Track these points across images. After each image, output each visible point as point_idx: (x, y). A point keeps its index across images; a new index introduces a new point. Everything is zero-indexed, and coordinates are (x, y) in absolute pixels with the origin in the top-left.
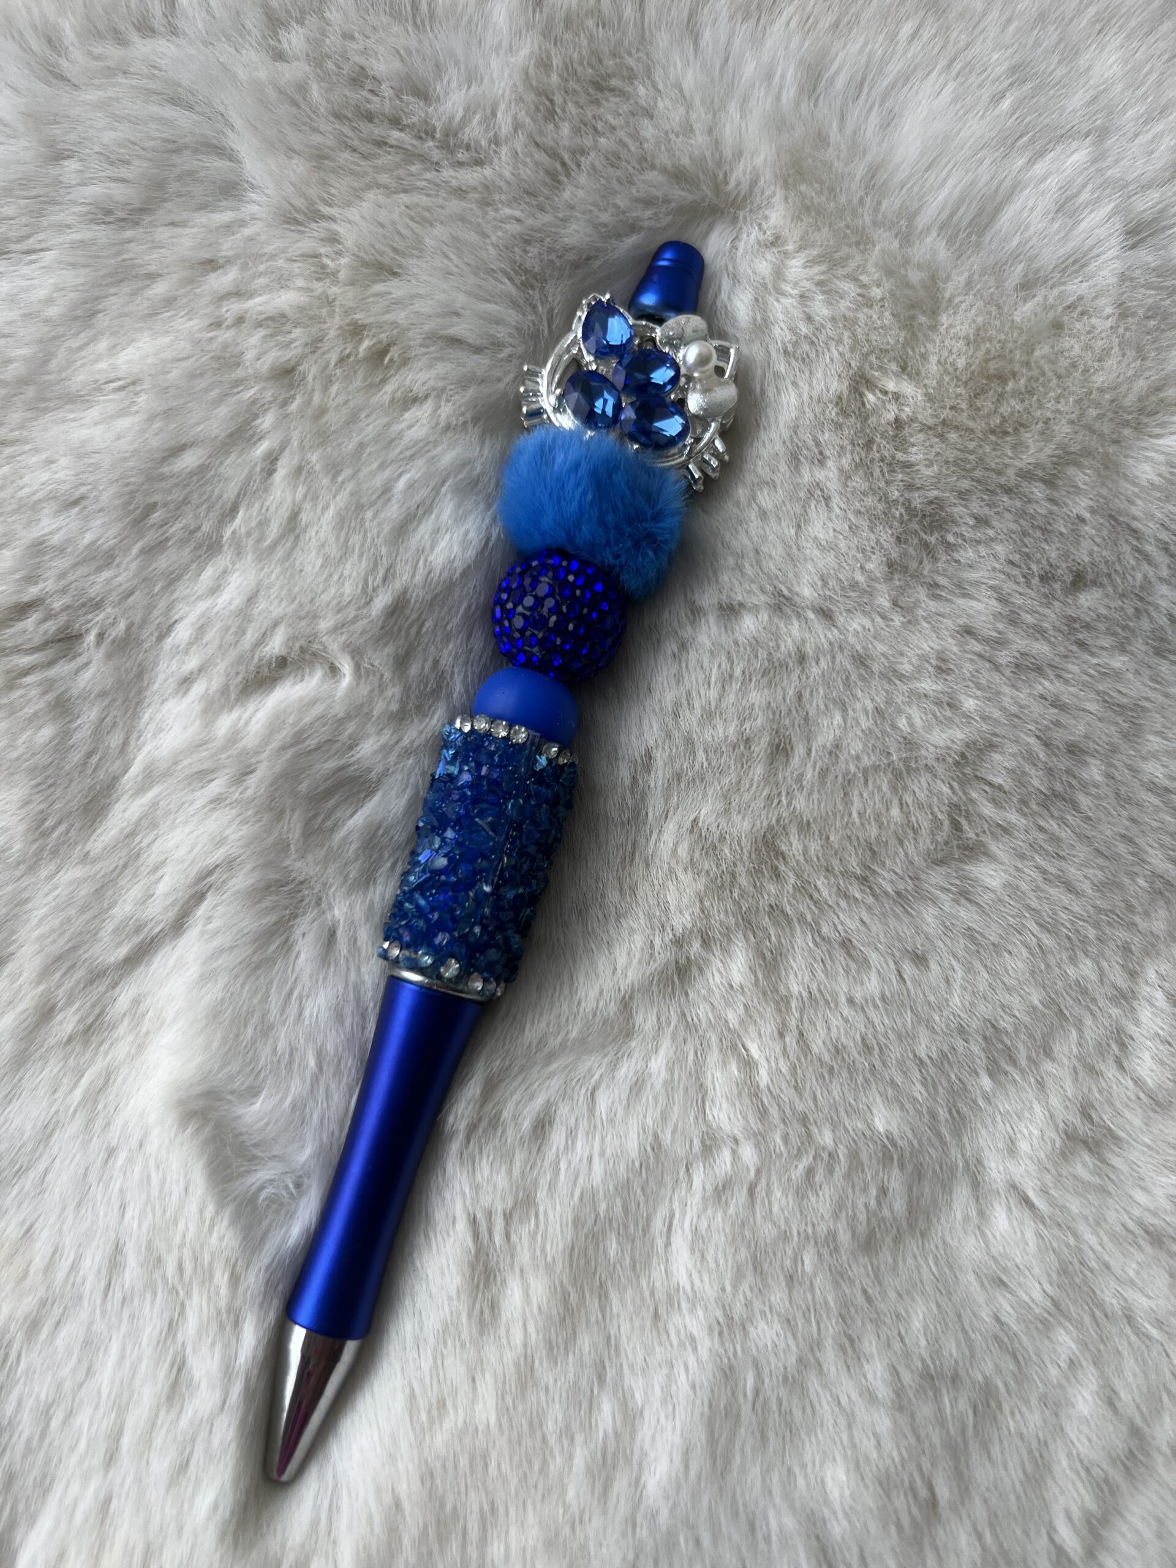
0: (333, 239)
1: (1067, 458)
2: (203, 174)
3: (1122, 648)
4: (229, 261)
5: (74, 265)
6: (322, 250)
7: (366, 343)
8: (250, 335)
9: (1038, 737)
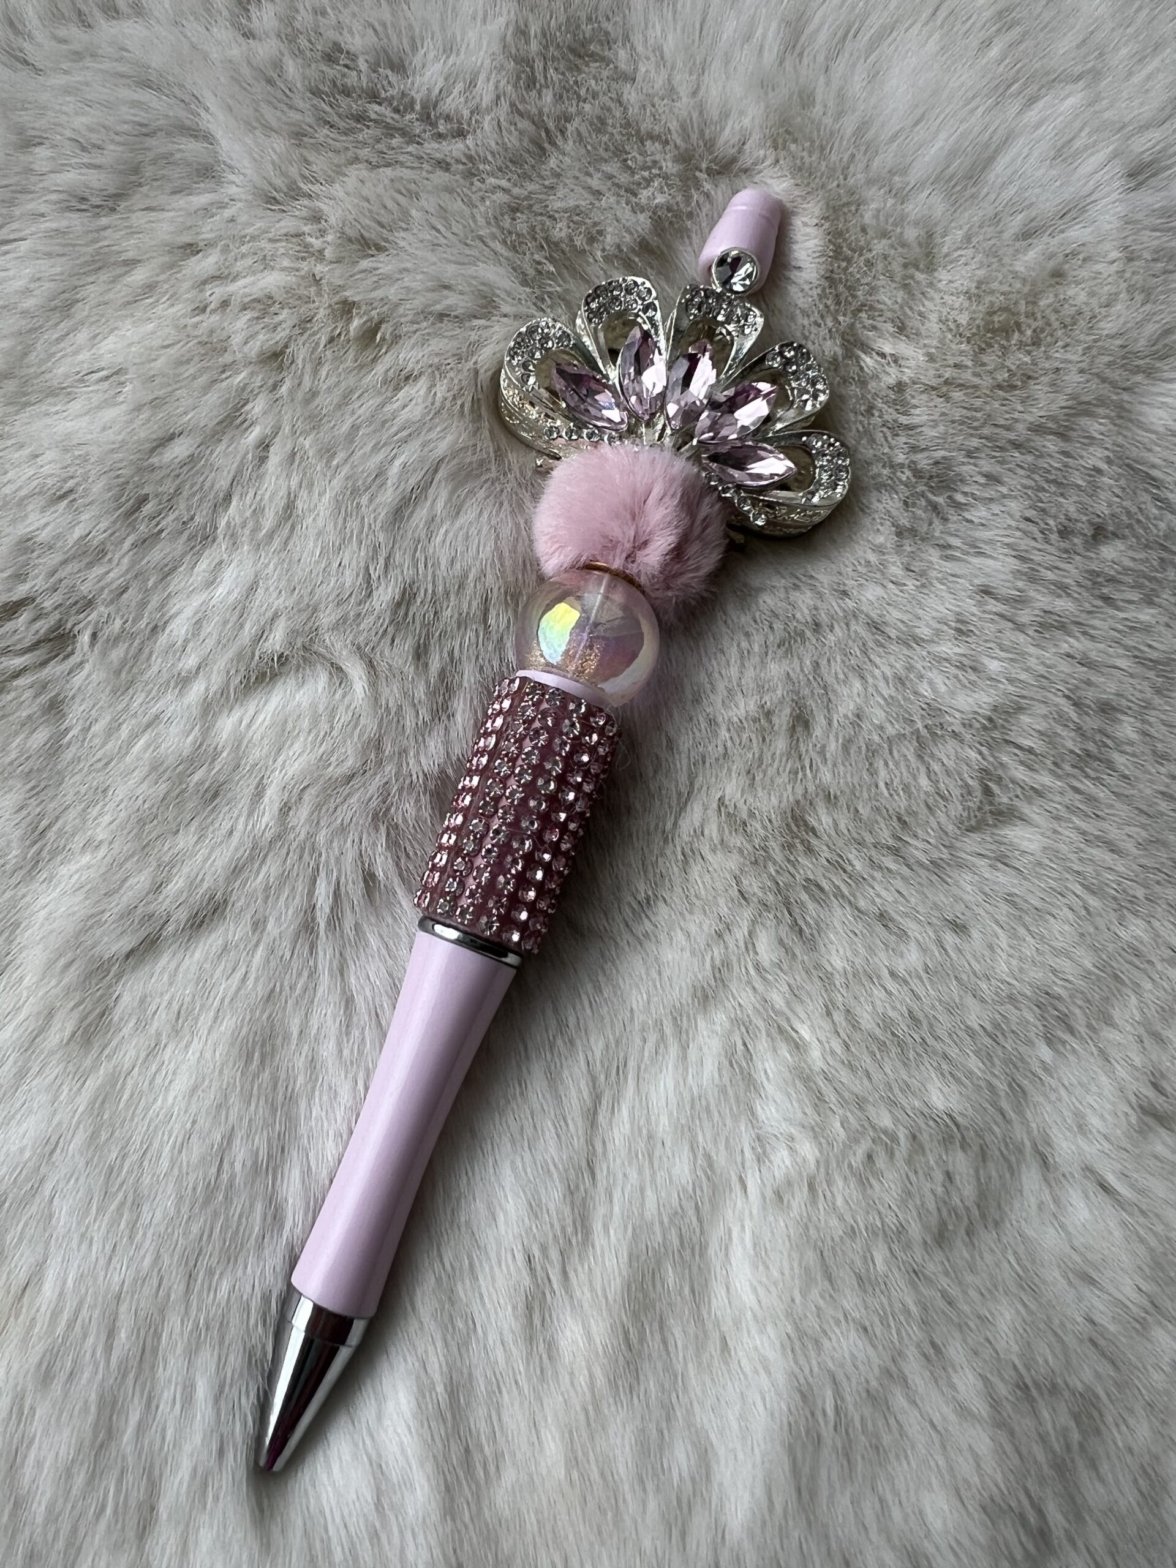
0: (316, 218)
1: (1082, 408)
2: (178, 156)
3: (1149, 601)
4: (210, 244)
5: (49, 255)
6: (306, 229)
7: (356, 323)
8: (237, 318)
9: (1068, 697)
